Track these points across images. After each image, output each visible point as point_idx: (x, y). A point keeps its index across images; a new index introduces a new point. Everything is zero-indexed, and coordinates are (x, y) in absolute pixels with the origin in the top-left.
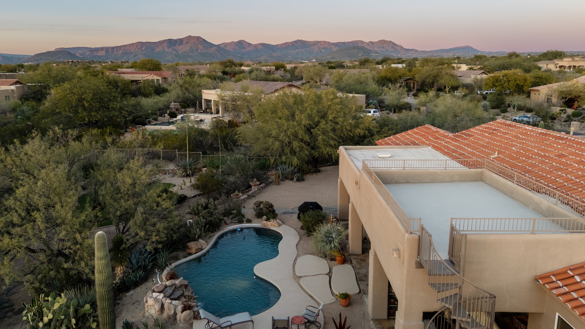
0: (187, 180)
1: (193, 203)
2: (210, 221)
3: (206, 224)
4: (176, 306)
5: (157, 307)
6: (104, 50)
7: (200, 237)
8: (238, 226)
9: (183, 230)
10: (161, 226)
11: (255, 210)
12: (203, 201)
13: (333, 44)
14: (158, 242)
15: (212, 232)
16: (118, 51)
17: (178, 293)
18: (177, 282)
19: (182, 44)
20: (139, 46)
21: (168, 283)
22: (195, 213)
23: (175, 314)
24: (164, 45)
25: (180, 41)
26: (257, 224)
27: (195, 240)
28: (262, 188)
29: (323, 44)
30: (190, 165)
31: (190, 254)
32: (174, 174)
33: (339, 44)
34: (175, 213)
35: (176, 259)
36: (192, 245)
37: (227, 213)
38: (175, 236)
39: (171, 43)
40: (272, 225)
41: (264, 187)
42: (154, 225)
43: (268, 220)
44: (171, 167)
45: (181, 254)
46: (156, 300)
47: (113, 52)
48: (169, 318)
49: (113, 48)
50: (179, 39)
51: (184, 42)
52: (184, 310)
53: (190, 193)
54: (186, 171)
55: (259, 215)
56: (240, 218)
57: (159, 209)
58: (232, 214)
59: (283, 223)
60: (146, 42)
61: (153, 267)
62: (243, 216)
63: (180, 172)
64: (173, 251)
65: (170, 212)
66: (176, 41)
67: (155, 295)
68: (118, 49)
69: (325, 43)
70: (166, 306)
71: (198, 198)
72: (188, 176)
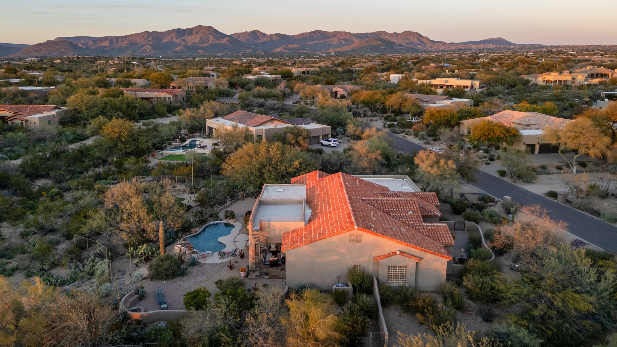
0: (192, 196)
1: (194, 210)
2: (202, 220)
3: (199, 221)
4: (186, 250)
5: (179, 250)
6: (108, 40)
7: (196, 227)
8: (215, 222)
9: (189, 223)
10: (180, 221)
11: (225, 215)
12: (200, 209)
13: (354, 35)
14: (178, 227)
15: (202, 225)
16: (123, 41)
17: (186, 246)
18: (186, 242)
19: (192, 35)
20: (145, 37)
21: (183, 242)
22: (195, 215)
23: (185, 252)
24: (172, 35)
25: (190, 31)
26: (225, 221)
27: (194, 228)
28: (233, 202)
29: (343, 35)
30: (194, 186)
31: (192, 234)
32: (184, 192)
33: (360, 35)
34: (186, 215)
35: (186, 235)
36: (193, 230)
37: (211, 216)
38: (185, 225)
39: (180, 32)
40: (231, 222)
41: (235, 202)
42: (177, 220)
43: (230, 219)
44: (183, 187)
45: (188, 233)
46: (178, 247)
47: (117, 42)
48: (183, 253)
49: (117, 38)
50: (189, 29)
51: (194, 32)
52: (188, 250)
53: (193, 204)
54: (191, 190)
55: (226, 217)
56: (217, 218)
57: (179, 214)
58: (213, 216)
59: (237, 221)
60: (153, 32)
61: (176, 238)
62: (219, 218)
63: (188, 190)
64: (185, 232)
65: (183, 215)
66: (185, 30)
67: (178, 245)
68: (123, 39)
69: (346, 34)
70: (182, 249)
71: (198, 207)
72: (192, 193)
